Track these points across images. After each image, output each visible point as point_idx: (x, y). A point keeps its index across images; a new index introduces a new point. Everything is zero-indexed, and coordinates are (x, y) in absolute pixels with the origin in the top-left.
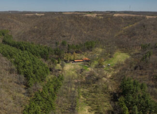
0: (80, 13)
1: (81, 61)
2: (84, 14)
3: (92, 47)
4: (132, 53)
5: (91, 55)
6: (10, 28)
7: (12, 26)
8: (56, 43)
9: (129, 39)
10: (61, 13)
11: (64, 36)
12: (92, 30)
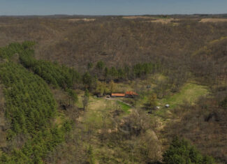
0: (148, 17)
1: (121, 95)
2: (154, 18)
3: (145, 73)
4: (215, 87)
5: (141, 86)
6: (39, 39)
7: (42, 37)
8: (89, 65)
9: (214, 62)
10: (120, 17)
11: (104, 54)
12: (155, 44)
